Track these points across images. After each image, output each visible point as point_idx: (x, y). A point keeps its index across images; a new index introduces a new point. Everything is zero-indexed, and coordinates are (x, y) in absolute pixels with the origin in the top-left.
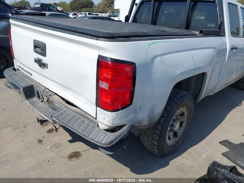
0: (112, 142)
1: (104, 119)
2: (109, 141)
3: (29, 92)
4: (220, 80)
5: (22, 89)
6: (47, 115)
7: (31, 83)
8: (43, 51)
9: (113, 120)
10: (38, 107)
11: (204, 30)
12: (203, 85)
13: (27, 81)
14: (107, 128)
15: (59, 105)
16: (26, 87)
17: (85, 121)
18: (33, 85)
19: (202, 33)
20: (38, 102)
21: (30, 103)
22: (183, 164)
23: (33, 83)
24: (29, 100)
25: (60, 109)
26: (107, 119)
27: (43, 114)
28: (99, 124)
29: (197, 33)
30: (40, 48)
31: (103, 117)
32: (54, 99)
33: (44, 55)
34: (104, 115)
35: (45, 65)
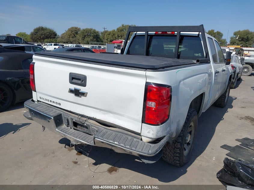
0: (157, 151)
1: (149, 132)
2: (154, 150)
3: (58, 121)
4: (210, 99)
5: (52, 118)
6: (84, 139)
7: (58, 112)
8: (83, 82)
9: (157, 133)
10: (71, 132)
11: (200, 59)
12: (202, 103)
13: (54, 111)
14: (150, 140)
15: (96, 127)
16: (56, 115)
17: (128, 138)
18: (61, 114)
19: (199, 62)
20: (68, 129)
21: (61, 131)
22: (201, 165)
23: (61, 112)
24: (59, 127)
25: (101, 131)
26: (152, 132)
27: (79, 138)
28: (143, 138)
29: (195, 62)
30: (80, 80)
31: (148, 131)
32: (90, 123)
33: (84, 85)
34: (149, 130)
35: (84, 94)
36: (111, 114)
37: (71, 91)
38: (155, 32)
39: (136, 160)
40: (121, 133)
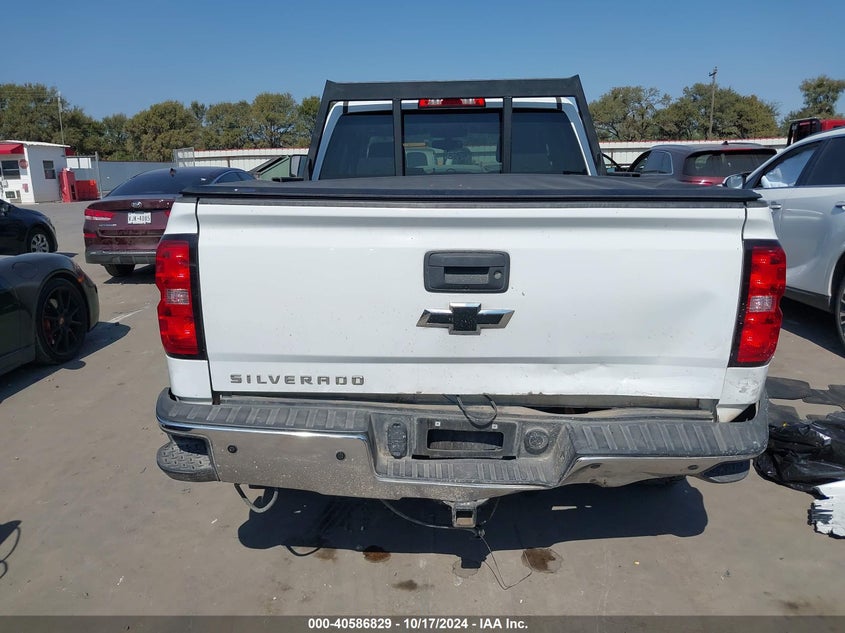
1: (743, 390)
7: (355, 412)
15: (549, 424)
16: (367, 425)
17: (675, 426)
18: (370, 417)
20: (409, 463)
23: (365, 409)
25: (577, 430)
28: (720, 412)
30: (483, 270)
31: (741, 386)
32: (519, 416)
33: (500, 287)
34: (744, 381)
35: (496, 320)
36: (601, 369)
37: (433, 319)
38: (417, 101)
39: (554, 508)
40: (646, 418)
